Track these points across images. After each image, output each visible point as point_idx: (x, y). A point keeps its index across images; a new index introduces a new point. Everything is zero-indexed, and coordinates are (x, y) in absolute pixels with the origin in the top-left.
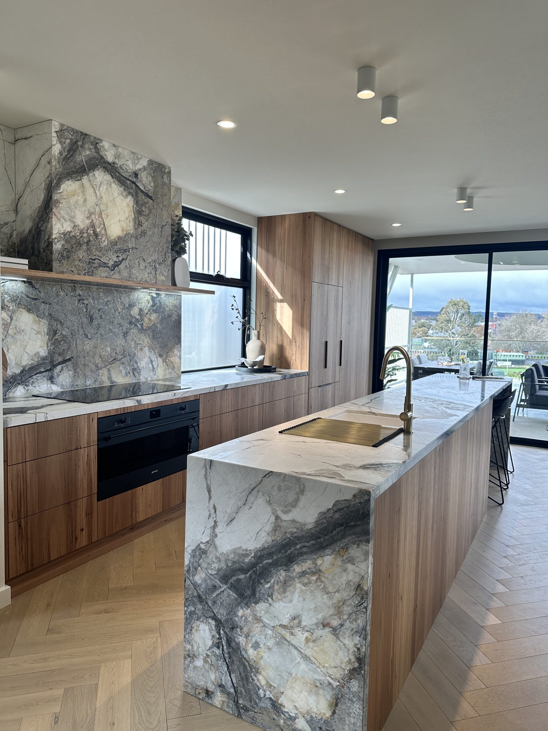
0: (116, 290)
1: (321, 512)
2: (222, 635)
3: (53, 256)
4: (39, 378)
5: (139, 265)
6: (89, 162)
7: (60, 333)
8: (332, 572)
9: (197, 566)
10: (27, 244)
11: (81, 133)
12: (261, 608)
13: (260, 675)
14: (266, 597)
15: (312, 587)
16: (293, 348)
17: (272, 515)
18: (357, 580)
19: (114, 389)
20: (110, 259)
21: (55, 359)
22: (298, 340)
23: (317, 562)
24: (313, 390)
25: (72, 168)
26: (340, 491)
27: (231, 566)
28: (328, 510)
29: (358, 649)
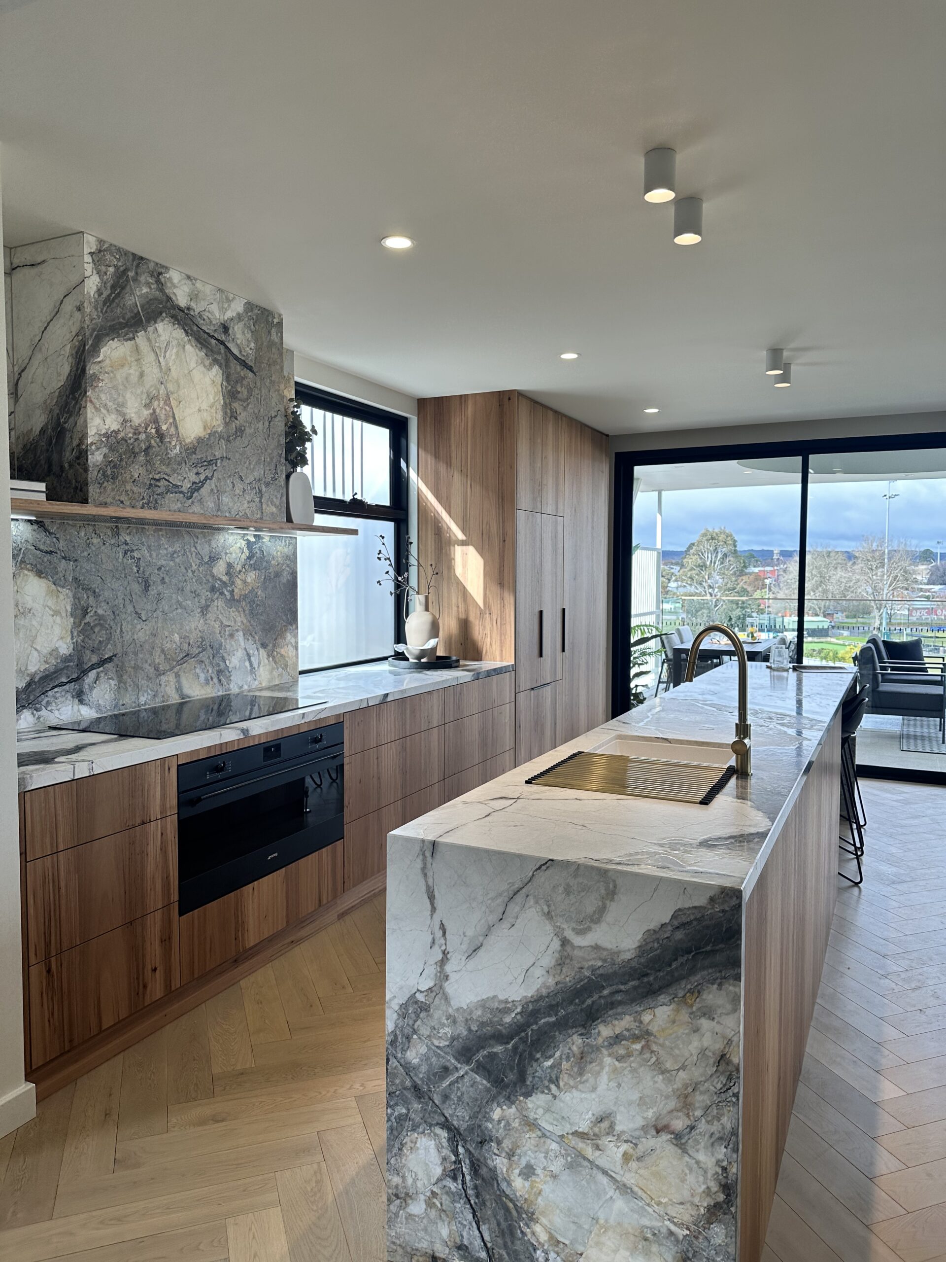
0: (188, 532)
1: (649, 930)
2: (461, 1156)
3: (89, 476)
4: (58, 695)
5: (233, 487)
6: (147, 306)
7: (93, 612)
8: (671, 1035)
9: (410, 1033)
10: (38, 454)
11: (134, 255)
12: (536, 1104)
13: (538, 1225)
14: (547, 1083)
15: (634, 1061)
16: (487, 624)
17: (555, 938)
18: (719, 1046)
19: (186, 709)
20: (185, 478)
21: (86, 659)
22: (496, 610)
23: (642, 1019)
24: (521, 697)
25: (118, 317)
26: (684, 892)
27: (477, 1031)
28: (662, 925)
29: (724, 1169)
